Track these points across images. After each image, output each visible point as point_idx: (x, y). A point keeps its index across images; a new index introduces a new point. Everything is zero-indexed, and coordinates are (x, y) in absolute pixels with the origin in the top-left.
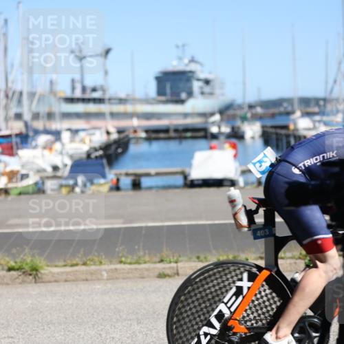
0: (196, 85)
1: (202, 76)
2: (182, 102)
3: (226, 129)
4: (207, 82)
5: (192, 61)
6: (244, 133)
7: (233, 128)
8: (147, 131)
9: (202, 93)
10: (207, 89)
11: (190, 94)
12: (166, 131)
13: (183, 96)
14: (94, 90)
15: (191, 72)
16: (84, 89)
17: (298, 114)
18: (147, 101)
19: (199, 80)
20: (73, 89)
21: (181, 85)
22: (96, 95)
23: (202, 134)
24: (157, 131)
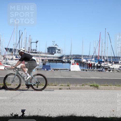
0: (57, 51)
1: (58, 49)
2: (53, 54)
3: (66, 61)
4: (59, 50)
5: (56, 45)
6: (71, 62)
7: (68, 61)
8: (48, 60)
9: (58, 52)
10: (59, 52)
11: (55, 53)
12: (53, 60)
13: (54, 53)
14: (34, 50)
15: (55, 47)
16: (31, 50)
17: (83, 58)
18: (46, 54)
19: (57, 49)
20: (29, 50)
21: (53, 50)
22: (34, 51)
23: (61, 61)
24: (51, 60)
